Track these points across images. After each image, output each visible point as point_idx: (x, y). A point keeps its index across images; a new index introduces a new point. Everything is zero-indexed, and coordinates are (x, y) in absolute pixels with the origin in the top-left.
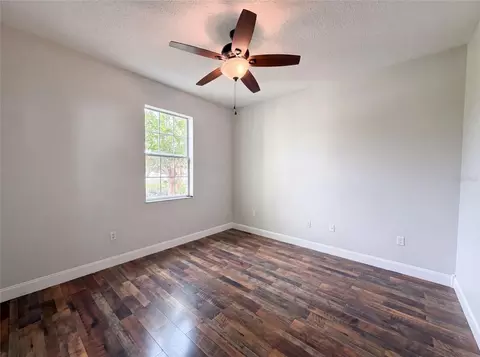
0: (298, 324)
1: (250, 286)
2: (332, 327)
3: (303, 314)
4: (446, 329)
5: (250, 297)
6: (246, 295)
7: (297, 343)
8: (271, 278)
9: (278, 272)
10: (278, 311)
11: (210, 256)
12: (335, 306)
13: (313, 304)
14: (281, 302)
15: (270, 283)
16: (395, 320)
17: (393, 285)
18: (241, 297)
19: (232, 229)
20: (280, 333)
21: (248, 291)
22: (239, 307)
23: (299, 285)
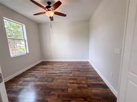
0: (71, 75)
1: (57, 72)
2: (77, 73)
3: (71, 73)
4: (90, 67)
5: (59, 74)
6: (57, 74)
7: (73, 77)
8: (61, 69)
9: (61, 68)
10: (66, 74)
11: (41, 70)
12: (75, 70)
13: (72, 71)
14: (66, 73)
15: (61, 70)
16: (84, 68)
17: (82, 64)
18: (56, 75)
19: (42, 62)
20: (69, 78)
21: (57, 73)
22: (58, 77)
23: (67, 69)
